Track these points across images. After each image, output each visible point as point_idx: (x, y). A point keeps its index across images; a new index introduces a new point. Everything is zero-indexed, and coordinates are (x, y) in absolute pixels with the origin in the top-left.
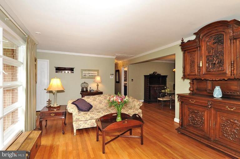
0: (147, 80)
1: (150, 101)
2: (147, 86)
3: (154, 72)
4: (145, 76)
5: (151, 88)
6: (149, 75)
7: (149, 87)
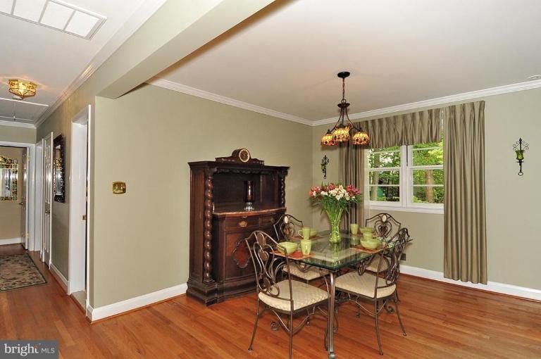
0: (206, 188)
1: (215, 291)
2: (205, 218)
3: (236, 153)
4: (193, 165)
5: (225, 226)
6: (214, 160)
7: (214, 218)
